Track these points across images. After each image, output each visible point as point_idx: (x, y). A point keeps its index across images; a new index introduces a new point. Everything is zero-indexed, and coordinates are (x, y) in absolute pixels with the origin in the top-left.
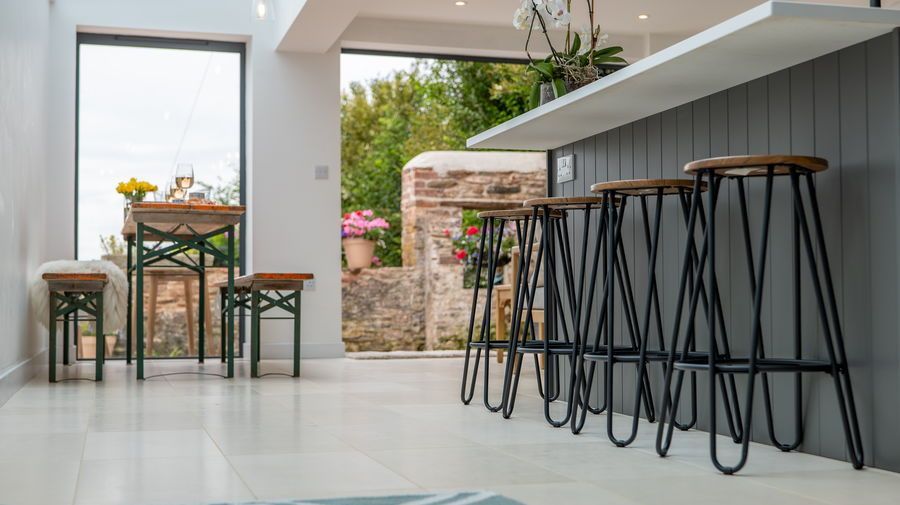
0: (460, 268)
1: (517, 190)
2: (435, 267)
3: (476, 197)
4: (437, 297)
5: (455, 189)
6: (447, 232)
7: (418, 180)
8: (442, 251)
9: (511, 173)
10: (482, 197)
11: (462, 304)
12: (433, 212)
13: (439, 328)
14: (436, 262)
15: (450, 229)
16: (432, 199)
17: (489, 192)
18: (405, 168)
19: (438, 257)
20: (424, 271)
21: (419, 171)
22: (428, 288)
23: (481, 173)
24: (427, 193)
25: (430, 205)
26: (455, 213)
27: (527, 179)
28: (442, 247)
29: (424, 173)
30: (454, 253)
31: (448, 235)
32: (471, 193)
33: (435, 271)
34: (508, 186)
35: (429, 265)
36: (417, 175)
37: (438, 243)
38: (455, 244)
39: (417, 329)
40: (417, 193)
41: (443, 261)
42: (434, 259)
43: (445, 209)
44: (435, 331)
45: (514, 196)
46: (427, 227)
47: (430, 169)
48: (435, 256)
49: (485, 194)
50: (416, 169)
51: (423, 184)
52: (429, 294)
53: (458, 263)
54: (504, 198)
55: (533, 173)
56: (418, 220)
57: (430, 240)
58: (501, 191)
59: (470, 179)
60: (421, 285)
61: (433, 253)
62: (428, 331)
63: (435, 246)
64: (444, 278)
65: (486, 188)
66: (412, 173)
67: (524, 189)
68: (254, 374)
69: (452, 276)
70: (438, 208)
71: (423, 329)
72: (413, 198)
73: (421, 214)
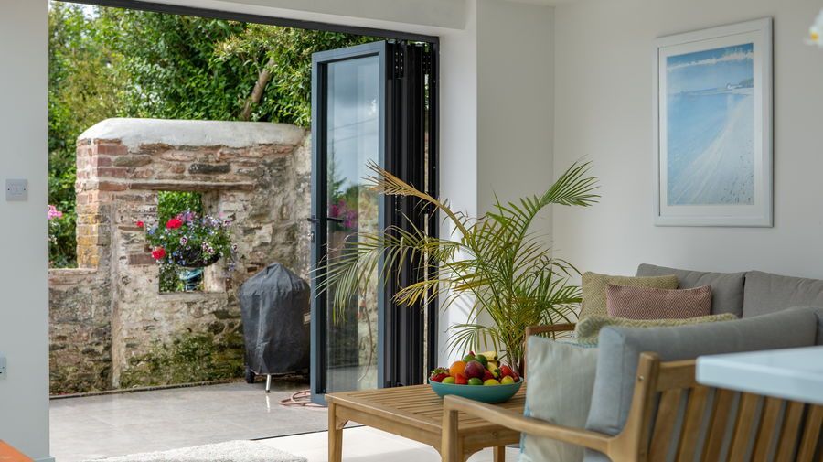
0: (155, 269)
1: (226, 170)
2: (124, 268)
3: (176, 178)
4: (126, 306)
5: (150, 167)
6: (140, 223)
7: (102, 156)
8: (132, 247)
9: (219, 147)
10: (183, 178)
11: (157, 314)
12: (121, 198)
13: (128, 346)
14: (125, 261)
15: (144, 219)
16: (120, 181)
17: (191, 172)
18: (81, 138)
19: (127, 256)
20: (110, 275)
21: (102, 144)
22: (114, 295)
23: (182, 148)
24: (114, 173)
25: (118, 188)
26: (149, 199)
27: (238, 156)
28: (132, 242)
29: (109, 147)
30: (148, 249)
31: (141, 226)
32: (169, 173)
33: (123, 273)
34: (214, 164)
35: (116, 268)
36: (101, 149)
37: (127, 237)
38: (149, 238)
39: (100, 349)
40: (100, 173)
41: (134, 260)
42: (123, 258)
43: (136, 193)
44: (123, 350)
45: (222, 177)
46: (114, 217)
47: (118, 142)
48: (123, 254)
49: (186, 174)
50: (99, 141)
51: (109, 160)
52: (116, 303)
53: (153, 262)
54: (210, 179)
55: (245, 148)
56: (102, 208)
57: (117, 234)
58: (206, 170)
59: (168, 155)
60: (106, 292)
61: (121, 249)
62: (114, 350)
63: (123, 241)
64: (135, 281)
65: (188, 166)
66: (94, 147)
67: (234, 168)
69: (146, 279)
70: (129, 192)
71: (108, 348)
72: (95, 179)
73: (106, 200)
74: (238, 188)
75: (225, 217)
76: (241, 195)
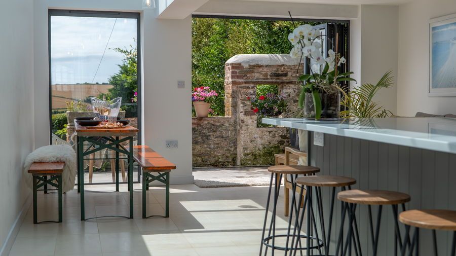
0: (255, 117)
1: (286, 75)
2: (242, 116)
3: (264, 79)
4: (243, 132)
5: (253, 74)
6: (248, 97)
7: (233, 70)
8: (245, 108)
9: (283, 65)
10: (267, 79)
11: (256, 136)
12: (241, 87)
13: (243, 148)
14: (242, 114)
15: (251, 96)
16: (241, 80)
17: (270, 76)
18: (226, 63)
19: (243, 111)
20: (236, 119)
21: (234, 65)
22: (238, 127)
23: (267, 66)
24: (238, 77)
25: (240, 83)
26: (253, 88)
27: (291, 69)
28: (246, 106)
29: (236, 66)
30: (252, 109)
31: (249, 99)
32: (261, 77)
33: (242, 118)
34: (281, 73)
35: (239, 116)
36: (233, 67)
37: (243, 103)
38: (252, 104)
39: (233, 149)
40: (232, 77)
41: (246, 113)
42: (242, 112)
43: (247, 85)
44: (242, 150)
45: (284, 78)
46: (238, 95)
47: (240, 64)
48: (242, 110)
49: (269, 77)
50: (232, 64)
51: (236, 72)
52: (239, 131)
53: (254, 114)
54: (279, 79)
55: (294, 66)
56: (233, 92)
57: (239, 102)
58: (277, 75)
59: (261, 69)
60: (235, 126)
62: (238, 149)
63: (242, 105)
64: (247, 122)
65: (269, 74)
66: (230, 66)
67: (290, 74)
68: (144, 217)
69: (251, 121)
70: (244, 85)
71: (236, 149)
72: (230, 80)
73: (235, 88)
74: (291, 83)
75: (285, 95)
76: (293, 86)
